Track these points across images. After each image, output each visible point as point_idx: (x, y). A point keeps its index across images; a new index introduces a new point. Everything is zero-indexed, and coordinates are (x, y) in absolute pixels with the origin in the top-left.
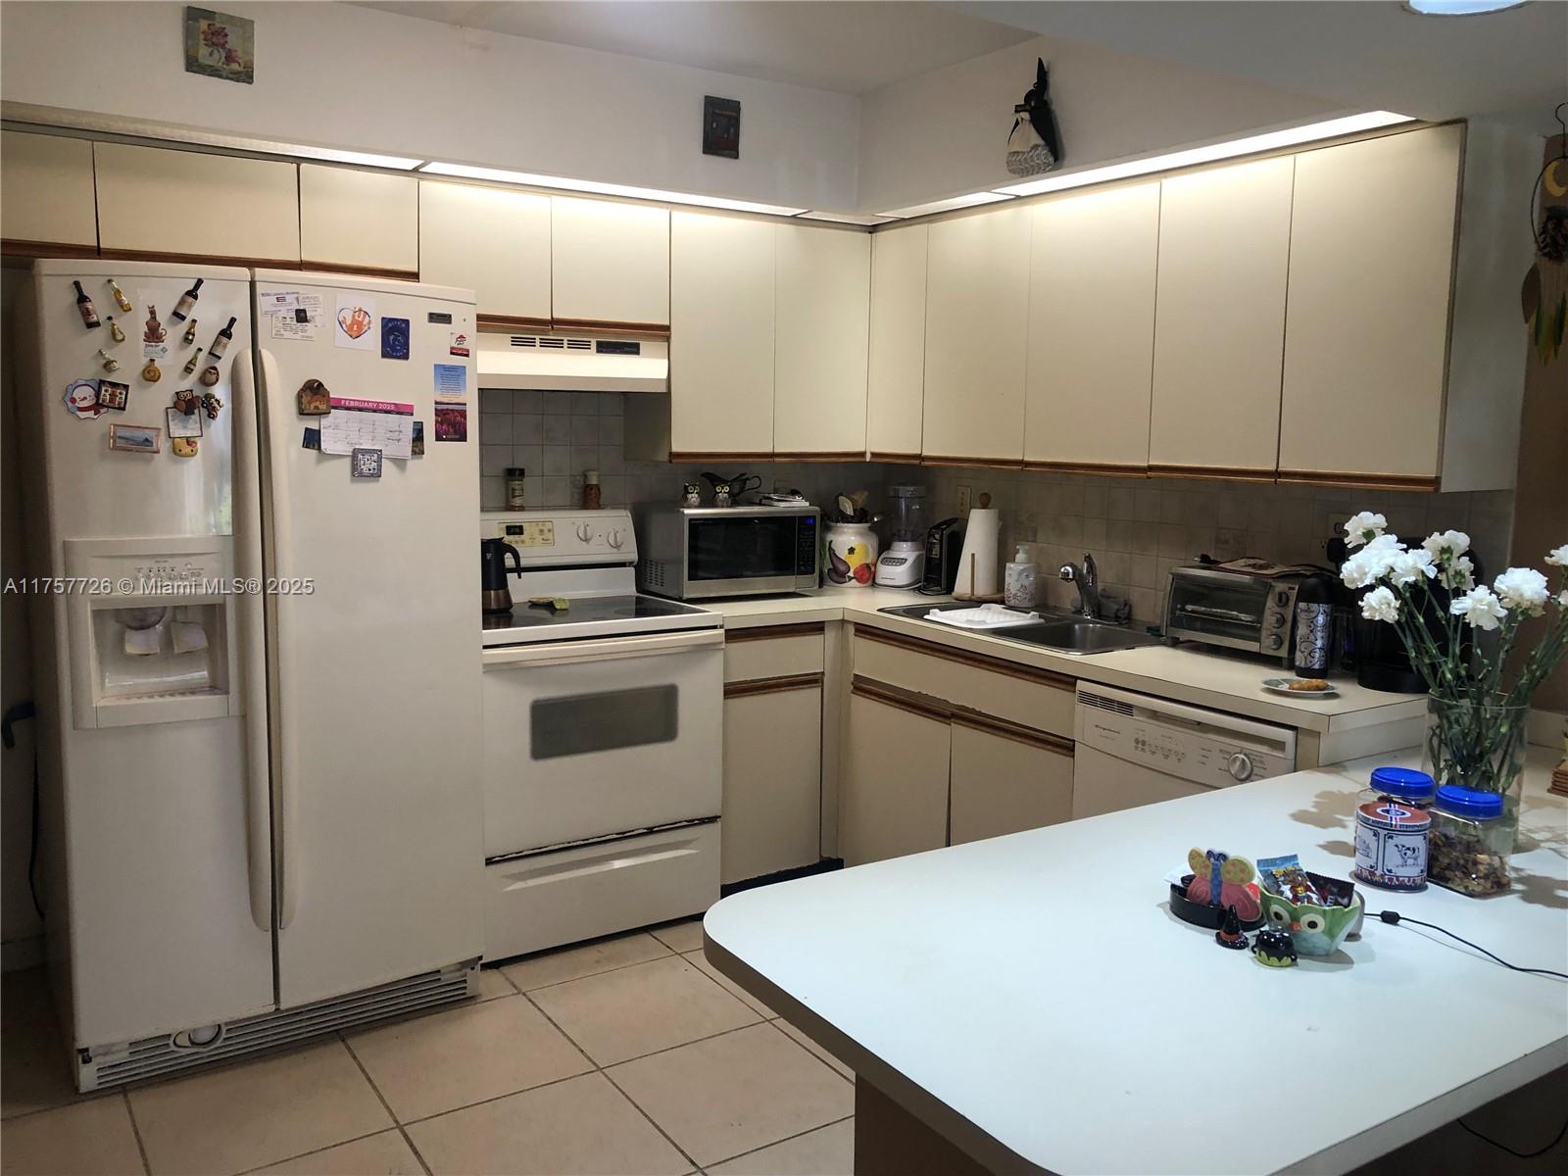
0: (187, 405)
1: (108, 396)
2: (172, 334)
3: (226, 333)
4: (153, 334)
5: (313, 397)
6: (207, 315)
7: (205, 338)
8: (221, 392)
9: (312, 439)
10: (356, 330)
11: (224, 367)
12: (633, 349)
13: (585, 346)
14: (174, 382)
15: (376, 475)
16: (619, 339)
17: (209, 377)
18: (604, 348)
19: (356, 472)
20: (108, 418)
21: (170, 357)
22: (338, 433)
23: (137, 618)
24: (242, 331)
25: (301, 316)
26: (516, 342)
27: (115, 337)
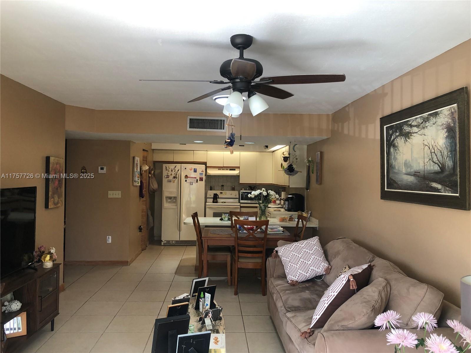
0: (174, 177)
1: (168, 176)
2: (173, 171)
3: (178, 171)
4: (172, 171)
5: (186, 177)
6: (177, 169)
7: (176, 171)
8: (177, 176)
9: (186, 181)
10: (191, 170)
11: (178, 174)
12: (235, 170)
13: (228, 170)
14: (173, 175)
15: (193, 184)
16: (232, 169)
17: (176, 175)
18: (230, 170)
19: (190, 184)
20: (168, 179)
21: (173, 173)
22: (188, 180)
23: (170, 198)
24: (180, 170)
25: (185, 169)
26: (219, 169)
27: (169, 171)
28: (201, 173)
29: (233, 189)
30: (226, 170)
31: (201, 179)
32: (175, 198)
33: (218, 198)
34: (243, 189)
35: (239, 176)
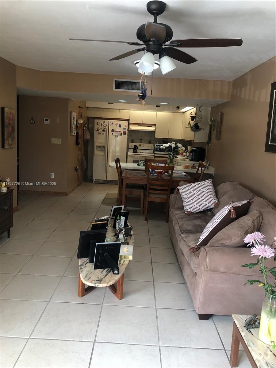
0: (103, 131)
1: (98, 130)
2: (103, 125)
3: (107, 125)
5: (113, 130)
6: (105, 124)
7: (105, 125)
8: (106, 130)
9: (112, 134)
10: (117, 125)
11: (106, 128)
12: (152, 127)
13: (146, 126)
14: (103, 129)
15: (117, 137)
16: (150, 125)
17: (105, 128)
18: (148, 126)
19: (116, 137)
20: (98, 131)
21: (102, 127)
22: (114, 133)
23: (100, 147)
24: (108, 125)
25: (112, 124)
26: (139, 126)
27: (99, 125)
28: (125, 128)
29: (150, 142)
30: (145, 126)
31: (124, 133)
32: (104, 147)
33: (138, 149)
34: (157, 143)
35: (155, 132)
